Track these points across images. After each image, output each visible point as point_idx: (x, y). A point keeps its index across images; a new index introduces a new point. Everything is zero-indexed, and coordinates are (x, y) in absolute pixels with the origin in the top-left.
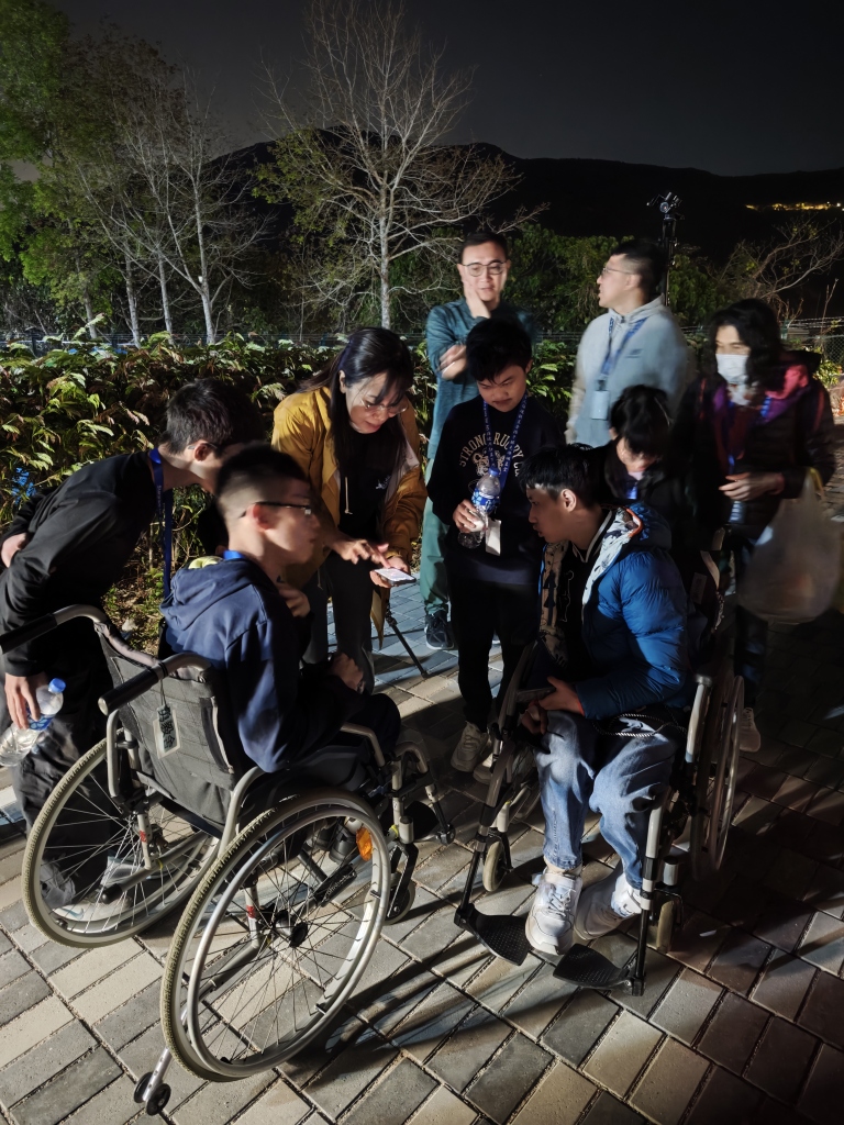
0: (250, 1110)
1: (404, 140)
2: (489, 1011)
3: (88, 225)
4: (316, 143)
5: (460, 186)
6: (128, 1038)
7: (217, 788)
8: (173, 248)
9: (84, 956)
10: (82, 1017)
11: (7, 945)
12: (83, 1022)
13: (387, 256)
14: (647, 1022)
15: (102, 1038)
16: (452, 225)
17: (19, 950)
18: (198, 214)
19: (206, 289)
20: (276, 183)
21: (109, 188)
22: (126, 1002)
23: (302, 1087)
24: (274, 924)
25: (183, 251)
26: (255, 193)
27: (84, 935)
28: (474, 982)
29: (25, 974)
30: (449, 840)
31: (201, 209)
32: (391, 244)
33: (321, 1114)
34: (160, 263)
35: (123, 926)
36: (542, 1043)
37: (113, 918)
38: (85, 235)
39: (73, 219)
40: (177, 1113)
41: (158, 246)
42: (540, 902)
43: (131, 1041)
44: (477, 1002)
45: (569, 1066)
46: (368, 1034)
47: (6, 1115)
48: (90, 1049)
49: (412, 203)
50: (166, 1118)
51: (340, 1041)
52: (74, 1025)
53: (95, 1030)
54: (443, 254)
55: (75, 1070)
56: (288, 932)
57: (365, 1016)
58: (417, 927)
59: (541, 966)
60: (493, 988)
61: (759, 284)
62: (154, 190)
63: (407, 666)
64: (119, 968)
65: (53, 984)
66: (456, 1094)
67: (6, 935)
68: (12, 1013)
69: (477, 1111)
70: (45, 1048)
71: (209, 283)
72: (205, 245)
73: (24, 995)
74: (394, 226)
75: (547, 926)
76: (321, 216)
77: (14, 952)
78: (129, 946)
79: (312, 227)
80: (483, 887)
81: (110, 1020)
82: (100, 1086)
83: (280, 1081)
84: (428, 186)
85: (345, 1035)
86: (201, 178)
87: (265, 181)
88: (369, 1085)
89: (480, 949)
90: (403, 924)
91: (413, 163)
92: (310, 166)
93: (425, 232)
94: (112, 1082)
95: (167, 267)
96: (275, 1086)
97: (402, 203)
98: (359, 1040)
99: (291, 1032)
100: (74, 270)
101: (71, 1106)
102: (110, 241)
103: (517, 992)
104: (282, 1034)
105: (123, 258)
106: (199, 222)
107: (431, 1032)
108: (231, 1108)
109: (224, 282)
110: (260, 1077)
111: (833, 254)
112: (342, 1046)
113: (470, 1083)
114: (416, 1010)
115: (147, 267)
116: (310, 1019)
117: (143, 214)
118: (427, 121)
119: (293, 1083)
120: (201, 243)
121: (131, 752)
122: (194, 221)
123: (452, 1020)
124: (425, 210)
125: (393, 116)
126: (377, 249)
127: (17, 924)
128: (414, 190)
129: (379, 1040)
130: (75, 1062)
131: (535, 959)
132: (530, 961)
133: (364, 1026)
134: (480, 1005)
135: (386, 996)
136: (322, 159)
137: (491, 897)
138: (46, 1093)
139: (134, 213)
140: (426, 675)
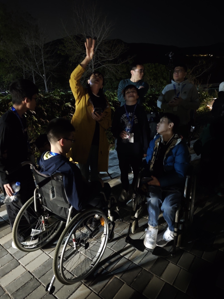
0: (75, 292)
1: (98, 38)
2: (136, 264)
3: (13, 61)
4: (75, 39)
5: (113, 50)
6: (41, 275)
7: (65, 208)
8: (36, 67)
9: (28, 255)
10: (28, 270)
11: (7, 253)
12: (29, 272)
13: (94, 69)
14: (176, 265)
15: (34, 275)
16: (111, 61)
17: (10, 254)
18: (43, 58)
19: (45, 78)
20: (64, 50)
21: (18, 51)
22: (40, 266)
23: (89, 286)
24: (80, 243)
25: (39, 68)
26: (58, 52)
27: (28, 249)
28: (131, 257)
29: (12, 260)
30: (122, 221)
31: (43, 57)
32: (95, 66)
33: (94, 292)
34: (33, 71)
35: (38, 246)
36: (150, 271)
37: (35, 244)
38: (12, 64)
39: (9, 59)
40: (56, 294)
41: (32, 67)
42: (147, 235)
43: (42, 276)
44: (132, 262)
45: (157, 277)
46: (105, 271)
47: (11, 297)
48: (32, 279)
49: (100, 55)
50: (53, 295)
51: (98, 273)
52: (27, 272)
53: (32, 273)
54: (109, 68)
55: (28, 284)
56: (84, 245)
57: (103, 267)
58: (115, 243)
59: (148, 252)
60: (136, 258)
61: (191, 76)
62: (31, 51)
63: (107, 176)
64: (37, 257)
65: (20, 262)
66: (129, 286)
67: (6, 250)
68: (9, 270)
69: (135, 290)
70: (19, 279)
71: (46, 76)
72: (45, 66)
73: (12, 265)
74: (96, 61)
75: (150, 242)
76: (76, 58)
77: (8, 254)
78: (39, 251)
79: (74, 61)
80: (132, 232)
81: (36, 270)
82: (35, 288)
83: (83, 284)
84: (104, 50)
85: (99, 272)
86: (44, 48)
87: (61, 49)
88: (106, 284)
89: (133, 248)
90: (111, 243)
91: (100, 44)
92: (73, 45)
93: (104, 62)
94: (38, 287)
95: (35, 72)
96: (81, 286)
97: (97, 55)
98: (103, 273)
99: (85, 272)
100: (9, 73)
101: (28, 294)
102: (19, 65)
103: (142, 259)
104: (83, 272)
105: (22, 70)
106: (43, 60)
107: (121, 270)
108: (70, 292)
109: (50, 76)
110: (77, 284)
111: (209, 68)
112: (98, 275)
113: (132, 283)
114: (117, 265)
115: (29, 72)
116: (89, 268)
117: (28, 58)
118: (104, 33)
119: (86, 285)
120: (44, 66)
121: (40, 199)
122: (42, 60)
123: (126, 267)
124: (104, 57)
125: (95, 32)
126: (91, 67)
127: (9, 247)
128: (101, 51)
129: (107, 273)
130: (28, 282)
131: (146, 250)
132: (145, 251)
133: (103, 269)
134: (133, 263)
135: (108, 261)
136: (76, 43)
137: (134, 235)
138: (21, 290)
139: (25, 58)
140: (112, 179)
